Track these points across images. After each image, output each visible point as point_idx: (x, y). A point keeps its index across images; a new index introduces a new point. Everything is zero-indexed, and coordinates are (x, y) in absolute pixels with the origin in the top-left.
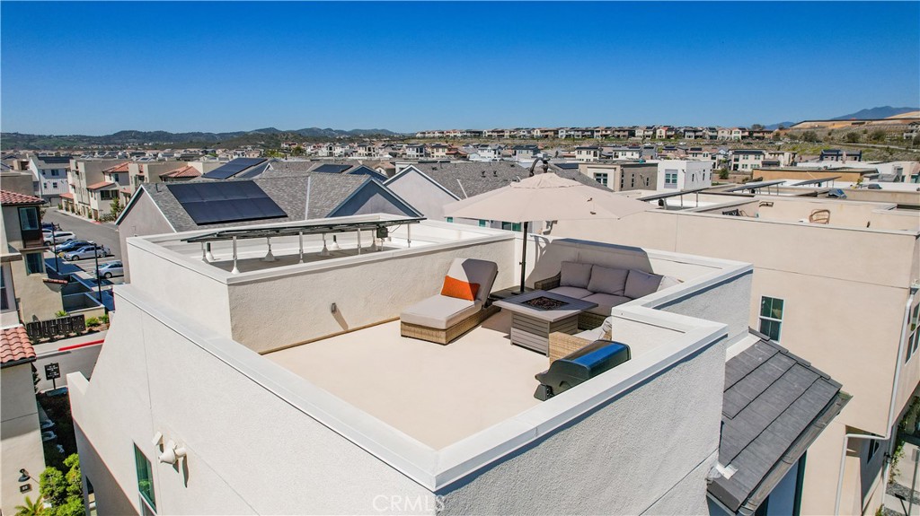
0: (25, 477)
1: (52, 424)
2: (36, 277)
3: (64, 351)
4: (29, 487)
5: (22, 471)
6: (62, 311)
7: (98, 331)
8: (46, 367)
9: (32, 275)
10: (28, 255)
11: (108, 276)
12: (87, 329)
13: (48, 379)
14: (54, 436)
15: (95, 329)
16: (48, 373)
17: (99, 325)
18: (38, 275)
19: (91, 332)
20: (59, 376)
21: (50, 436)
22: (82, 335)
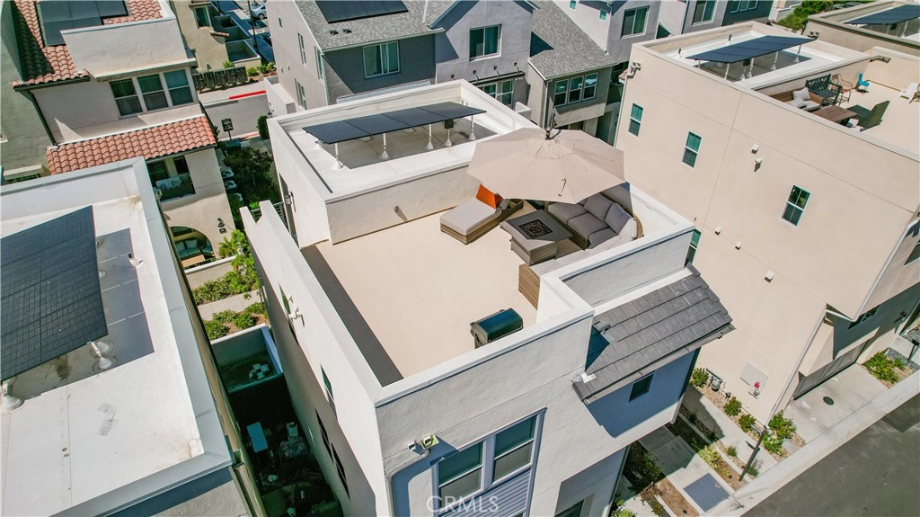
0: (221, 224)
1: (232, 174)
2: (204, 30)
3: (234, 100)
4: (225, 231)
5: (219, 219)
6: (228, 61)
7: (257, 81)
8: (223, 122)
9: (201, 28)
10: (197, 10)
11: (261, 17)
12: (249, 78)
13: (225, 131)
14: (235, 186)
15: (255, 78)
16: (224, 126)
17: (257, 74)
18: (206, 28)
19: (252, 81)
20: (232, 129)
21: (232, 184)
22: (246, 84)
